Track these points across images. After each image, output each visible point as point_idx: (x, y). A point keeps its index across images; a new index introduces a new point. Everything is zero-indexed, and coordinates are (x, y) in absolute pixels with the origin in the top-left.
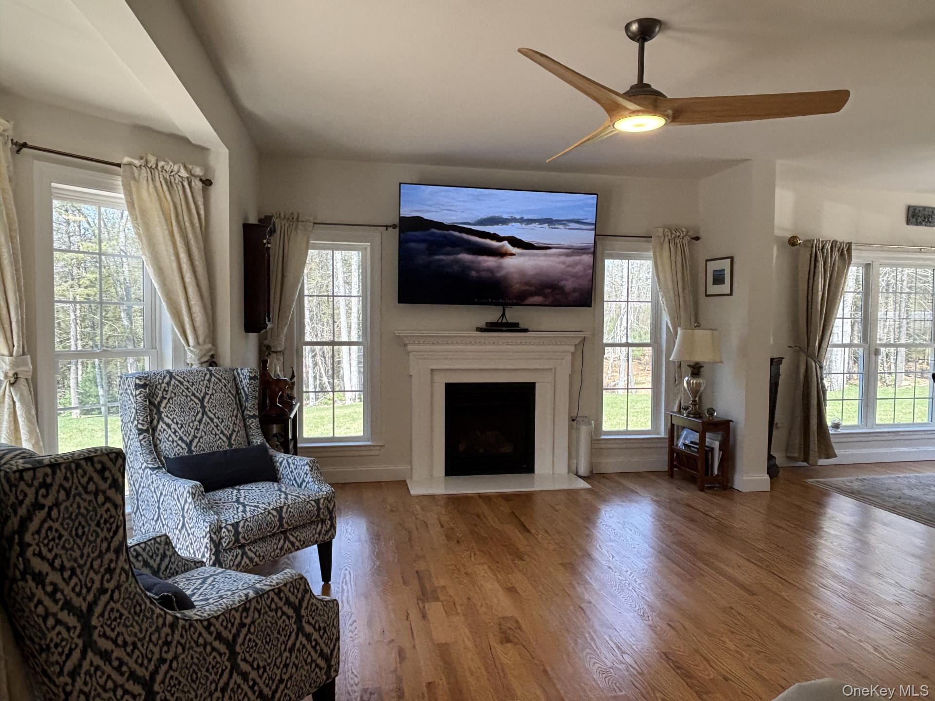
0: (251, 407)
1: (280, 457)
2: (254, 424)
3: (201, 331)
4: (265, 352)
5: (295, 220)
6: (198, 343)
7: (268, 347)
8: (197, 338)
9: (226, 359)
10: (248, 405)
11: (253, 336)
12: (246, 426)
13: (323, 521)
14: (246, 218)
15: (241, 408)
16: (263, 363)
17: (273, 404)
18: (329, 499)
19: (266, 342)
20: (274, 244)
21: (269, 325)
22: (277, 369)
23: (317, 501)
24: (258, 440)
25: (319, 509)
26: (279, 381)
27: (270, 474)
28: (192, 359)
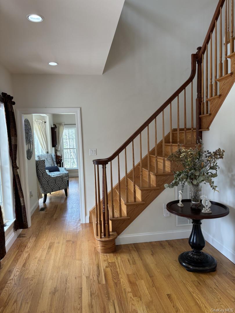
0: (55, 160)
1: (60, 168)
2: (55, 163)
3: (46, 148)
4: (56, 151)
5: (60, 124)
6: (45, 150)
7: (57, 150)
8: (45, 149)
9: (50, 152)
10: (54, 160)
11: (54, 148)
12: (54, 163)
13: (67, 177)
14: (51, 126)
15: (53, 160)
16: (56, 153)
17: (58, 160)
18: (68, 174)
19: (56, 149)
20: (56, 130)
21: (57, 146)
22: (58, 154)
23: (66, 174)
24: (56, 165)
25: (66, 175)
26: (59, 156)
27: (58, 170)
28: (45, 152)
